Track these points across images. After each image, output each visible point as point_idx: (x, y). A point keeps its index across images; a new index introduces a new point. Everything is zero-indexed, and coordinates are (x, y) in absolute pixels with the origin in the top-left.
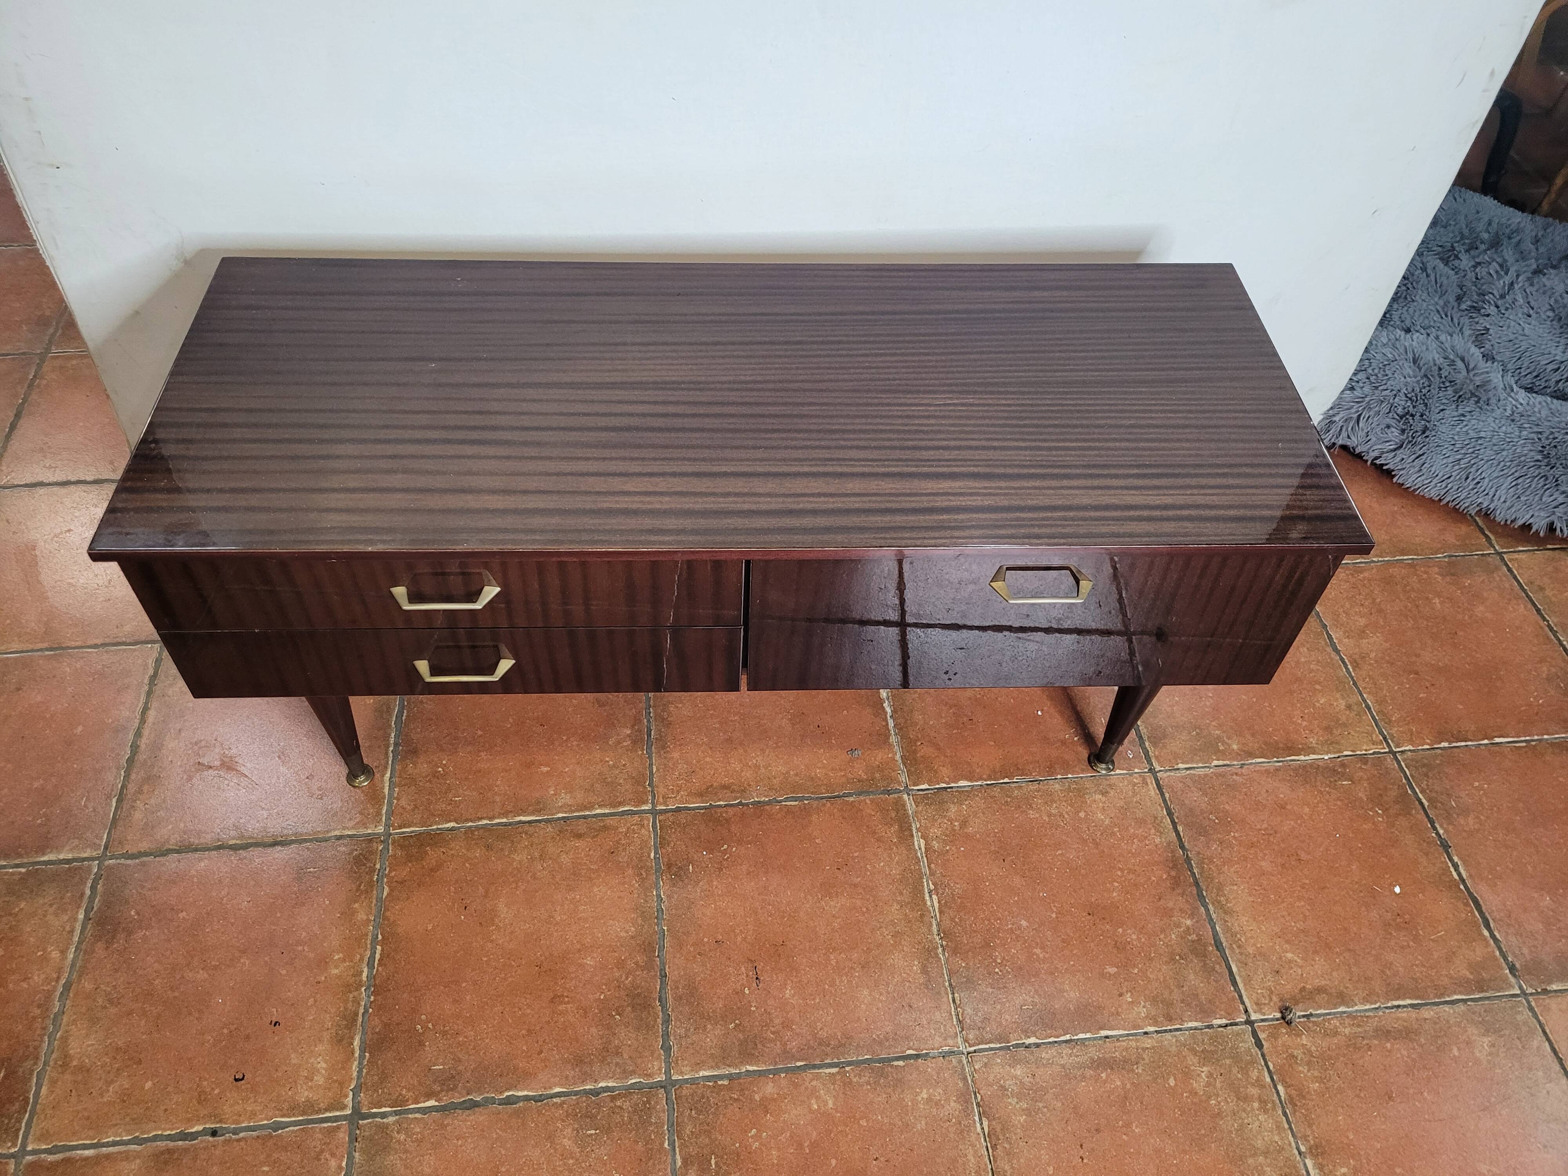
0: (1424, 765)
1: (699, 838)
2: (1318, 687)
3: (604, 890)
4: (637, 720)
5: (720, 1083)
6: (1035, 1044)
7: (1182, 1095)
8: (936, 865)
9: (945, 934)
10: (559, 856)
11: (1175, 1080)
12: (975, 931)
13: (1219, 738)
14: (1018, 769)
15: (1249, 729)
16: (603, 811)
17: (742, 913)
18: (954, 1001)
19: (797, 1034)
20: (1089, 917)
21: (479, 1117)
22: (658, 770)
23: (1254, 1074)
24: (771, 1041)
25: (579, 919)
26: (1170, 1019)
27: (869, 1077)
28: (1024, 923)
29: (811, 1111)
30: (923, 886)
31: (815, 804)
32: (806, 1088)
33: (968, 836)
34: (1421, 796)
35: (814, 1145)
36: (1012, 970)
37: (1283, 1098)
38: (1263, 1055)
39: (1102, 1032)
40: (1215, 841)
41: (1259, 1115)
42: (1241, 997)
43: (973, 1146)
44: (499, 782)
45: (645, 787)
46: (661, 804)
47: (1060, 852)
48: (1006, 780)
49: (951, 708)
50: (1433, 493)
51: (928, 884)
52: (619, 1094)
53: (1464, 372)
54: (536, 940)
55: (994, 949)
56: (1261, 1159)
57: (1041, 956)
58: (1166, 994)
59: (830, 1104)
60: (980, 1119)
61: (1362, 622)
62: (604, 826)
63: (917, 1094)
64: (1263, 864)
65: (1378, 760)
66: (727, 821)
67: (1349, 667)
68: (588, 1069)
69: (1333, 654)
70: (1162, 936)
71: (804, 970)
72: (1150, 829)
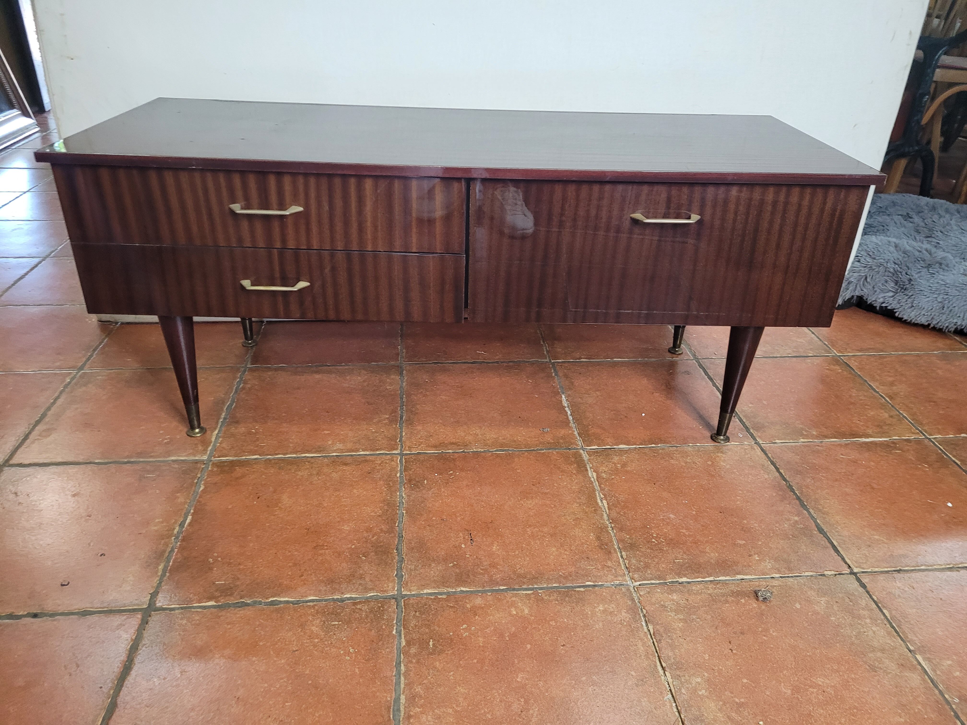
0: (952, 444)
1: (433, 467)
2: (866, 407)
3: (361, 491)
4: (394, 411)
5: (439, 597)
6: (686, 582)
7: (808, 614)
8: (606, 485)
9: (613, 521)
10: (331, 473)
11: (800, 604)
12: (635, 520)
13: (802, 429)
14: (661, 440)
15: (823, 425)
16: (365, 453)
17: (462, 506)
18: (622, 557)
19: (501, 571)
20: (721, 514)
21: (248, 612)
22: (406, 434)
23: (863, 603)
24: (481, 574)
25: (341, 506)
26: (790, 570)
27: (557, 597)
28: (672, 516)
29: (511, 615)
30: (596, 495)
31: (517, 453)
32: (508, 602)
33: (627, 472)
34: (954, 459)
35: (513, 636)
36: (665, 540)
37: (889, 618)
38: (868, 592)
39: (738, 576)
40: (809, 477)
41: (871, 627)
42: (843, 559)
43: (642, 640)
44: (293, 437)
45: (396, 442)
46: (407, 450)
47: (695, 481)
48: (653, 445)
49: (612, 411)
50: (923, 320)
51: (600, 496)
52: (360, 602)
53: (928, 255)
54: (307, 515)
55: (651, 528)
56: (879, 654)
57: (687, 533)
58: (785, 556)
59: (526, 611)
60: (647, 625)
61: (891, 379)
62: (365, 460)
63: (595, 607)
64: (847, 490)
65: (918, 442)
66: (454, 460)
67: (887, 399)
68: (337, 587)
69: (874, 393)
70: (777, 525)
71: (507, 536)
72: (759, 471)
